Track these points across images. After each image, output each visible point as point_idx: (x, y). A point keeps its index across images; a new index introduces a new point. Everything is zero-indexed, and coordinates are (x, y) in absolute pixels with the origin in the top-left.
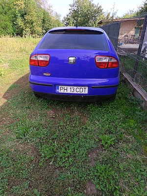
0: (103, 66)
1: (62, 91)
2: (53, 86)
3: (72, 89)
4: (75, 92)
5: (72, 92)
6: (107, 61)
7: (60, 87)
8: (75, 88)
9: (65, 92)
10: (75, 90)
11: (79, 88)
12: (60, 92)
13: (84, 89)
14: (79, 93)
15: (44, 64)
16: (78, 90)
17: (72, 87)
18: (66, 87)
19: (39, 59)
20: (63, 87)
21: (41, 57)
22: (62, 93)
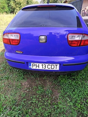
0: (75, 44)
1: (34, 68)
2: (25, 63)
3: (44, 66)
4: (47, 69)
5: (43, 69)
6: (80, 39)
7: (32, 64)
8: (47, 65)
9: (37, 68)
10: (46, 67)
11: (51, 65)
12: (32, 68)
13: (55, 66)
14: (50, 69)
15: (15, 43)
16: (49, 67)
17: (43, 64)
18: (37, 64)
19: (10, 38)
20: (35, 64)
21: (12, 36)
22: (34, 69)
